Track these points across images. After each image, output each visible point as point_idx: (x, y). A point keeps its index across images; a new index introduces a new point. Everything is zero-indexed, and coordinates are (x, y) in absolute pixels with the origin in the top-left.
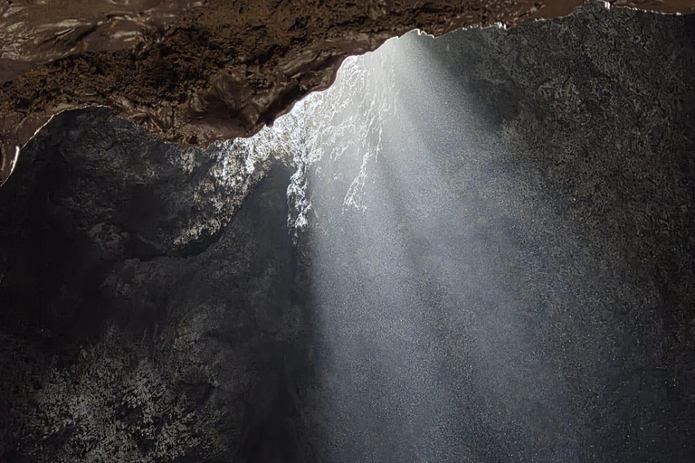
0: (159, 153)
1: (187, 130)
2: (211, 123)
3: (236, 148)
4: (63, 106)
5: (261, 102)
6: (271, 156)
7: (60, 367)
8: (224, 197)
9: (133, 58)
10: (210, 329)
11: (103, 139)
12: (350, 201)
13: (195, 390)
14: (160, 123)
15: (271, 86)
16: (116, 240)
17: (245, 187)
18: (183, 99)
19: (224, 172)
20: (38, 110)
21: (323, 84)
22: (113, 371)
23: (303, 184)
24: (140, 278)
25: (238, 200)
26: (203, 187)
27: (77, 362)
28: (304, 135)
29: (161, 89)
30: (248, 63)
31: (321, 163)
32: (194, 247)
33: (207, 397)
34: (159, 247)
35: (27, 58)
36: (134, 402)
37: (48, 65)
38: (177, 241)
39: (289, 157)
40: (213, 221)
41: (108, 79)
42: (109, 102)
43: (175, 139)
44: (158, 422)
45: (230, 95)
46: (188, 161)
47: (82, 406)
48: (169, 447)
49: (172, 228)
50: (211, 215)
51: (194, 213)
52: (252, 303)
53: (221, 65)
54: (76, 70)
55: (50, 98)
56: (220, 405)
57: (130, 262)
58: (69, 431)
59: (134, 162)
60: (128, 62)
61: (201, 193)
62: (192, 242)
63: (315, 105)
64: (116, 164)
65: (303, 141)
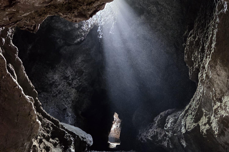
0: (71, 24)
1: (74, 19)
2: (79, 17)
3: (86, 22)
4: (49, 15)
5: (90, 13)
6: (94, 24)
7: (51, 69)
8: (84, 32)
9: (63, 5)
10: (83, 60)
11: (59, 22)
12: (110, 32)
13: (80, 73)
14: (69, 18)
15: (92, 9)
16: (62, 42)
17: (89, 30)
18: (73, 13)
19: (84, 28)
20: (43, 16)
21: (102, 9)
22: (63, 69)
23: (101, 29)
24: (67, 50)
25: (87, 33)
26: (80, 31)
27: (55, 68)
28: (100, 19)
29: (69, 11)
30: (87, 5)
31: (104, 25)
32: (79, 43)
33: (82, 74)
34: (71, 43)
35: (40, 6)
36: (67, 75)
37: (45, 7)
38: (75, 42)
39: (98, 24)
40: (82, 38)
41: (58, 9)
42: (58, 14)
43: (72, 21)
44: (72, 80)
45: (83, 12)
46: (77, 26)
47: (56, 77)
48: (75, 85)
49: (74, 39)
50: (82, 36)
51: (78, 36)
52: (91, 54)
53: (81, 6)
54: (51, 8)
55: (46, 14)
56: (85, 75)
57: (65, 47)
58: (54, 82)
59: (66, 26)
60: (62, 6)
61: (80, 32)
62: (78, 42)
63: (102, 13)
64: (62, 27)
65: (100, 21)
